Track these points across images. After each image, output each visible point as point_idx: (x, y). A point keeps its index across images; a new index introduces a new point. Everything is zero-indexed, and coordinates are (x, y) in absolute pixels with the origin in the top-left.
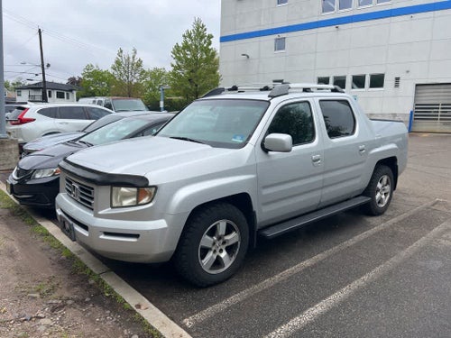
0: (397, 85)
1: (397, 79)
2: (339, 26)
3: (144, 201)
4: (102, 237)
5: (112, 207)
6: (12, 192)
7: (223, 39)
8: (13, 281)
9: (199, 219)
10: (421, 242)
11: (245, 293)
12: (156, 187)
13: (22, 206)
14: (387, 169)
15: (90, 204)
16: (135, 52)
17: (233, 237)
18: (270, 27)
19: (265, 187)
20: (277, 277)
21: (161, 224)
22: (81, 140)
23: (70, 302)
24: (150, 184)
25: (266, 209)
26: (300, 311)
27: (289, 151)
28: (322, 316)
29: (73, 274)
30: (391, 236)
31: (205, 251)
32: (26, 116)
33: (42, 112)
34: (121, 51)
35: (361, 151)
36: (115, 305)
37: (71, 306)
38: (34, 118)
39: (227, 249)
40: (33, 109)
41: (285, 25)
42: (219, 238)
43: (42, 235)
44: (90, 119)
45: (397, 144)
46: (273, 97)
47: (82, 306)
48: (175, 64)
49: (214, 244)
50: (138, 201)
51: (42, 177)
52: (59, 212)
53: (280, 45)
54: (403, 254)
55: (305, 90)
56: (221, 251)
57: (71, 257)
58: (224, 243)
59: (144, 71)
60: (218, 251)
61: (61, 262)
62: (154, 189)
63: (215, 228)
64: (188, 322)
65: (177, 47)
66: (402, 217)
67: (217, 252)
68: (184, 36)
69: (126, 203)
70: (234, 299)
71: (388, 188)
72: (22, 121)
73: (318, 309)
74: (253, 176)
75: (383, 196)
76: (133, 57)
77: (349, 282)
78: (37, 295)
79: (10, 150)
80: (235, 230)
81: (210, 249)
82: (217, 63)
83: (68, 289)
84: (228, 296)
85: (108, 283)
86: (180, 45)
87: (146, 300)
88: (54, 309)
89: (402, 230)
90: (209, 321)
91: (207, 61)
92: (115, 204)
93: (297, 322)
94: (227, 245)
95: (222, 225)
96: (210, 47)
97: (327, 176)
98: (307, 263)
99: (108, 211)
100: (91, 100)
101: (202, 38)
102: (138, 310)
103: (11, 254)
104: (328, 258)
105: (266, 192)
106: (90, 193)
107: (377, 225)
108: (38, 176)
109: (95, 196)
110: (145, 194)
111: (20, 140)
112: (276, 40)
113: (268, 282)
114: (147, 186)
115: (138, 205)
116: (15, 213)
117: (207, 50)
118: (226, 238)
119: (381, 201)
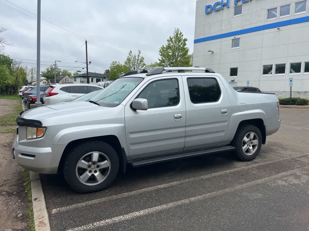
2: (281, 28)
3: (41, 135)
4: (20, 156)
5: (27, 139)
7: (196, 41)
12: (46, 127)
16: (140, 53)
17: (105, 164)
18: (229, 31)
19: (131, 133)
20: (134, 192)
21: (48, 150)
23: (4, 193)
24: (43, 125)
25: (133, 147)
26: (127, 213)
27: (146, 110)
28: (139, 217)
29: (19, 180)
30: (244, 176)
31: (82, 171)
32: (53, 92)
33: (63, 89)
34: (131, 52)
35: (224, 113)
36: (25, 197)
38: (57, 92)
39: (100, 170)
40: (57, 87)
41: (239, 29)
42: (94, 163)
46: (149, 75)
47: (9, 196)
48: (161, 59)
50: (37, 136)
53: (236, 43)
54: (238, 187)
56: (96, 172)
58: (98, 166)
59: (144, 65)
60: (93, 171)
62: (45, 129)
64: (54, 211)
65: (163, 48)
66: (263, 164)
68: (168, 40)
71: (256, 142)
72: (51, 94)
74: (121, 125)
75: (251, 148)
76: (139, 56)
77: (178, 200)
80: (107, 159)
81: (86, 170)
85: (32, 185)
86: (165, 46)
87: (43, 196)
92: (28, 137)
94: (100, 168)
95: (96, 155)
96: (185, 47)
97: (188, 129)
98: (162, 186)
99: (25, 141)
101: (180, 41)
102: (33, 201)
104: (180, 184)
105: (132, 136)
107: (240, 166)
112: (233, 40)
114: (42, 127)
115: (37, 138)
118: (99, 164)
119: (248, 151)
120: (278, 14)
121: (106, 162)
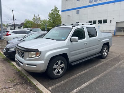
0: (111, 22)
1: (111, 21)
2: (94, 7)
3: (38, 56)
5: (29, 58)
6: (4, 54)
7: (62, 11)
8: (4, 78)
9: (53, 60)
10: (116, 66)
11: (66, 81)
12: (41, 52)
13: (7, 58)
14: (107, 46)
15: (23, 57)
19: (71, 51)
20: (75, 76)
21: (42, 62)
22: (23, 40)
24: (39, 51)
25: (71, 57)
27: (77, 41)
28: (87, 86)
29: (20, 76)
30: (107, 64)
31: (55, 69)
32: (9, 34)
33: (13, 32)
34: (35, 15)
35: (99, 41)
36: (31, 84)
37: (19, 84)
40: (10, 32)
41: (79, 7)
42: (59, 66)
43: (12, 65)
44: (26, 34)
45: (109, 39)
46: (73, 27)
47: (22, 85)
48: (49, 18)
49: (57, 67)
50: (36, 56)
51: (12, 50)
52: (16, 59)
53: (78, 12)
54: (110, 69)
55: (83, 25)
56: (59, 69)
57: (20, 71)
58: (60, 67)
59: (41, 21)
61: (17, 73)
62: (40, 53)
63: (57, 63)
64: (50, 88)
65: (50, 14)
66: (111, 59)
67: (58, 69)
69: (33, 56)
70: (63, 82)
71: (107, 51)
72: (8, 35)
73: (86, 84)
74: (68, 48)
75: (105, 53)
76: (38, 17)
77: (95, 77)
78: (10, 82)
79: (4, 43)
81: (56, 69)
82: (61, 18)
83: (18, 80)
84: (61, 81)
85: (29, 78)
86: (51, 13)
87: (39, 83)
88: (14, 85)
89: (111, 63)
90: (56, 88)
91: (58, 17)
92: (30, 57)
93: (80, 88)
94: (61, 67)
95: (59, 62)
97: (89, 48)
98: (83, 72)
99: (28, 59)
100: (26, 29)
101: (56, 11)
102: (37, 85)
103: (3, 71)
104: (90, 70)
105: (72, 53)
106: (23, 54)
107: (104, 61)
108: (11, 50)
109: (24, 54)
110: (38, 54)
111: (7, 40)
113: (72, 77)
114: (38, 52)
116: (5, 60)
117: (58, 14)
118: (61, 65)
119: (105, 55)
120: (93, 1)
121: (63, 64)
